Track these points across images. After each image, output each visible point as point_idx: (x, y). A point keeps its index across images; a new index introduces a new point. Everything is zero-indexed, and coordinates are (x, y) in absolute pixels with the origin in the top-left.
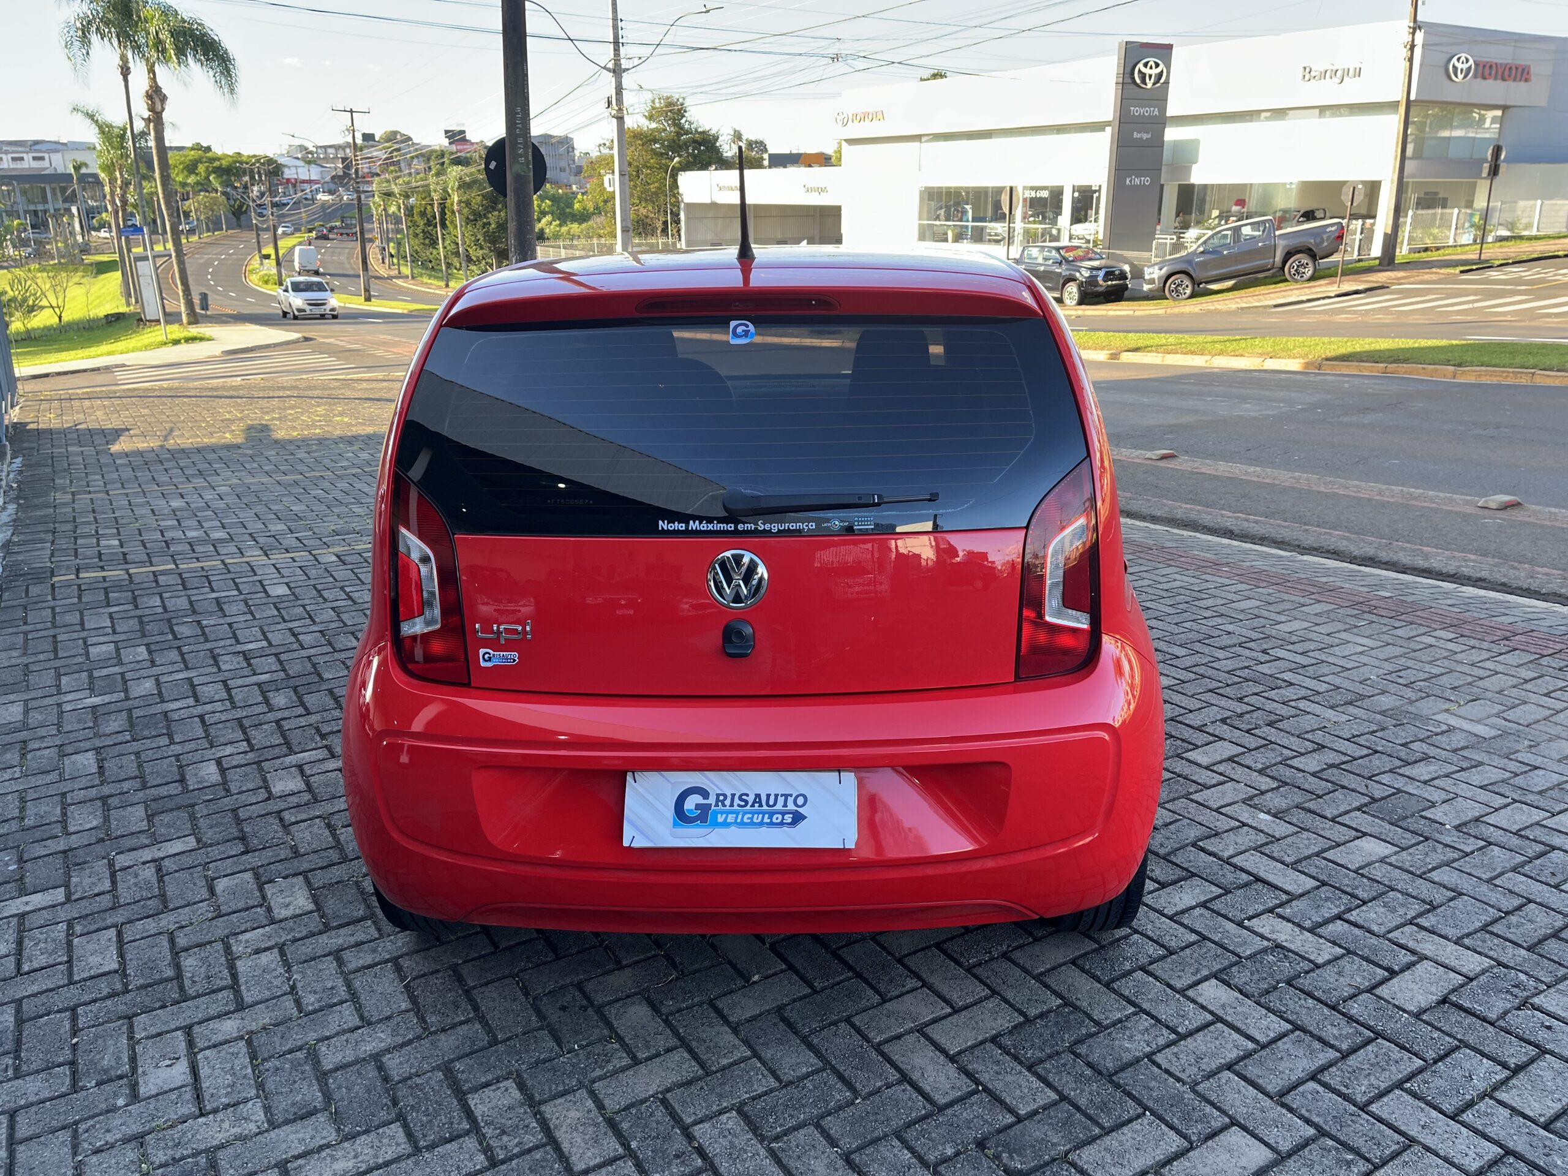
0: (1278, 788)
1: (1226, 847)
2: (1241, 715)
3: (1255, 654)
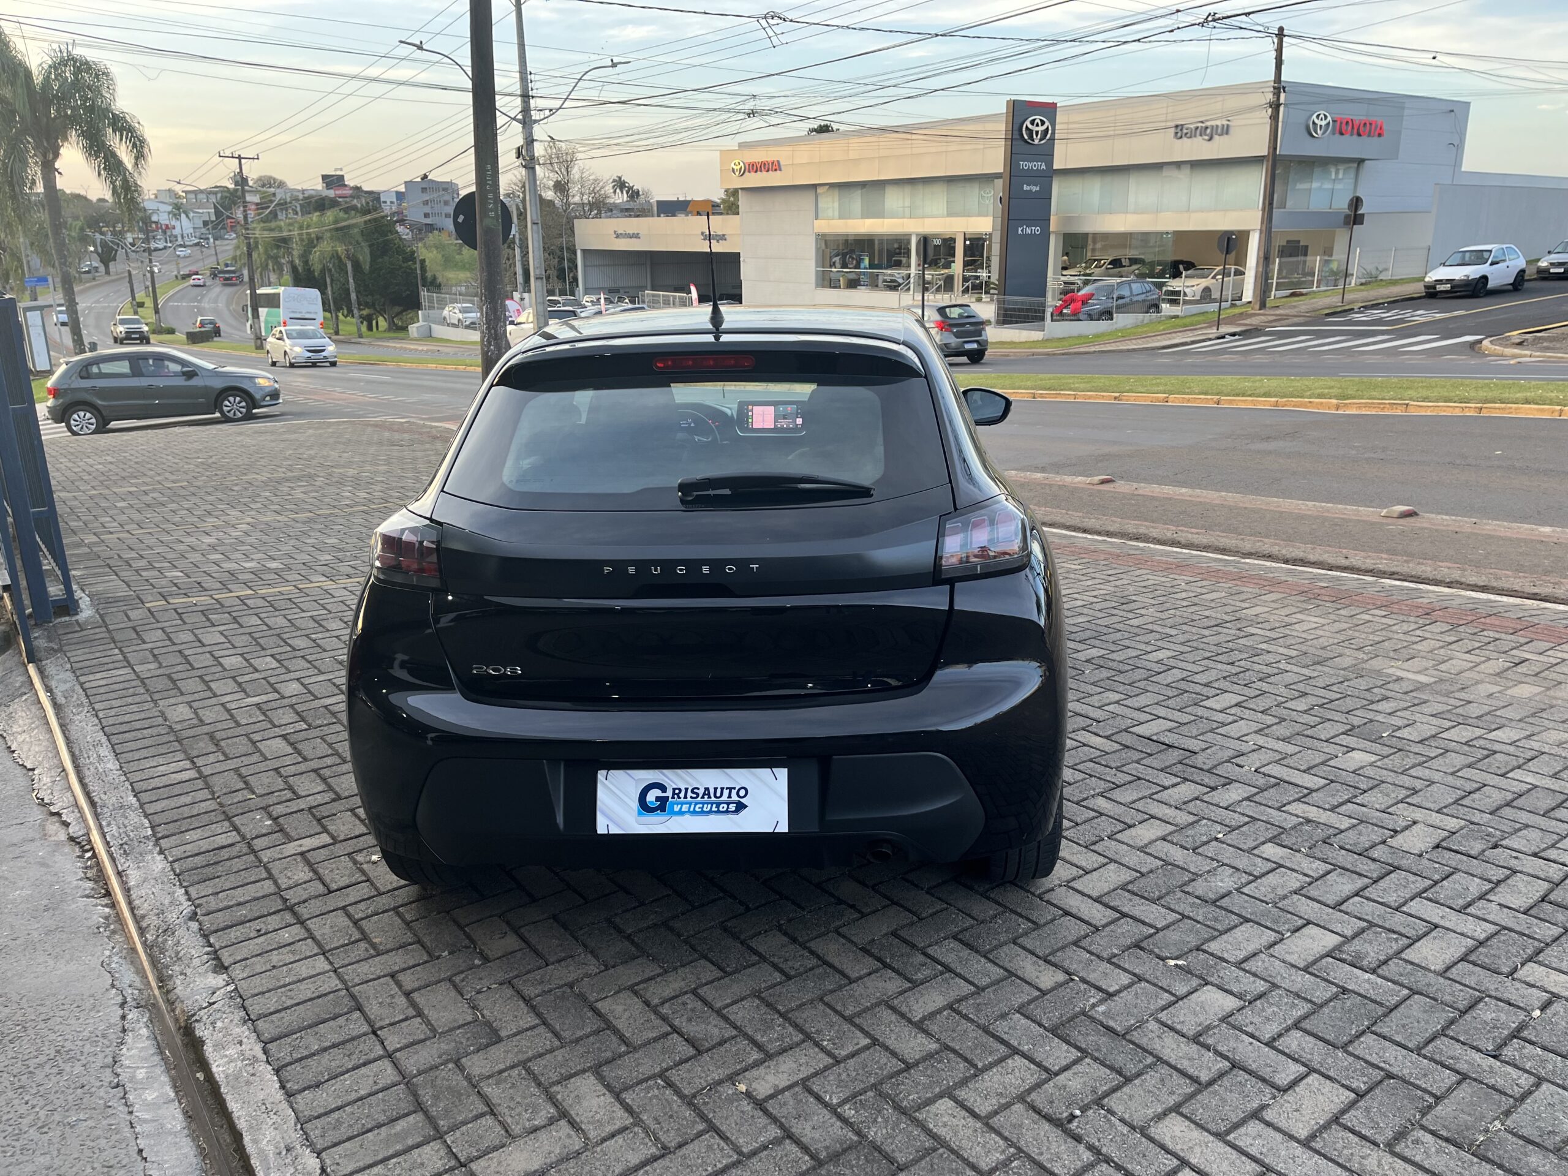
0: (1280, 722)
1: (1254, 761)
2: (1236, 674)
3: (1233, 632)
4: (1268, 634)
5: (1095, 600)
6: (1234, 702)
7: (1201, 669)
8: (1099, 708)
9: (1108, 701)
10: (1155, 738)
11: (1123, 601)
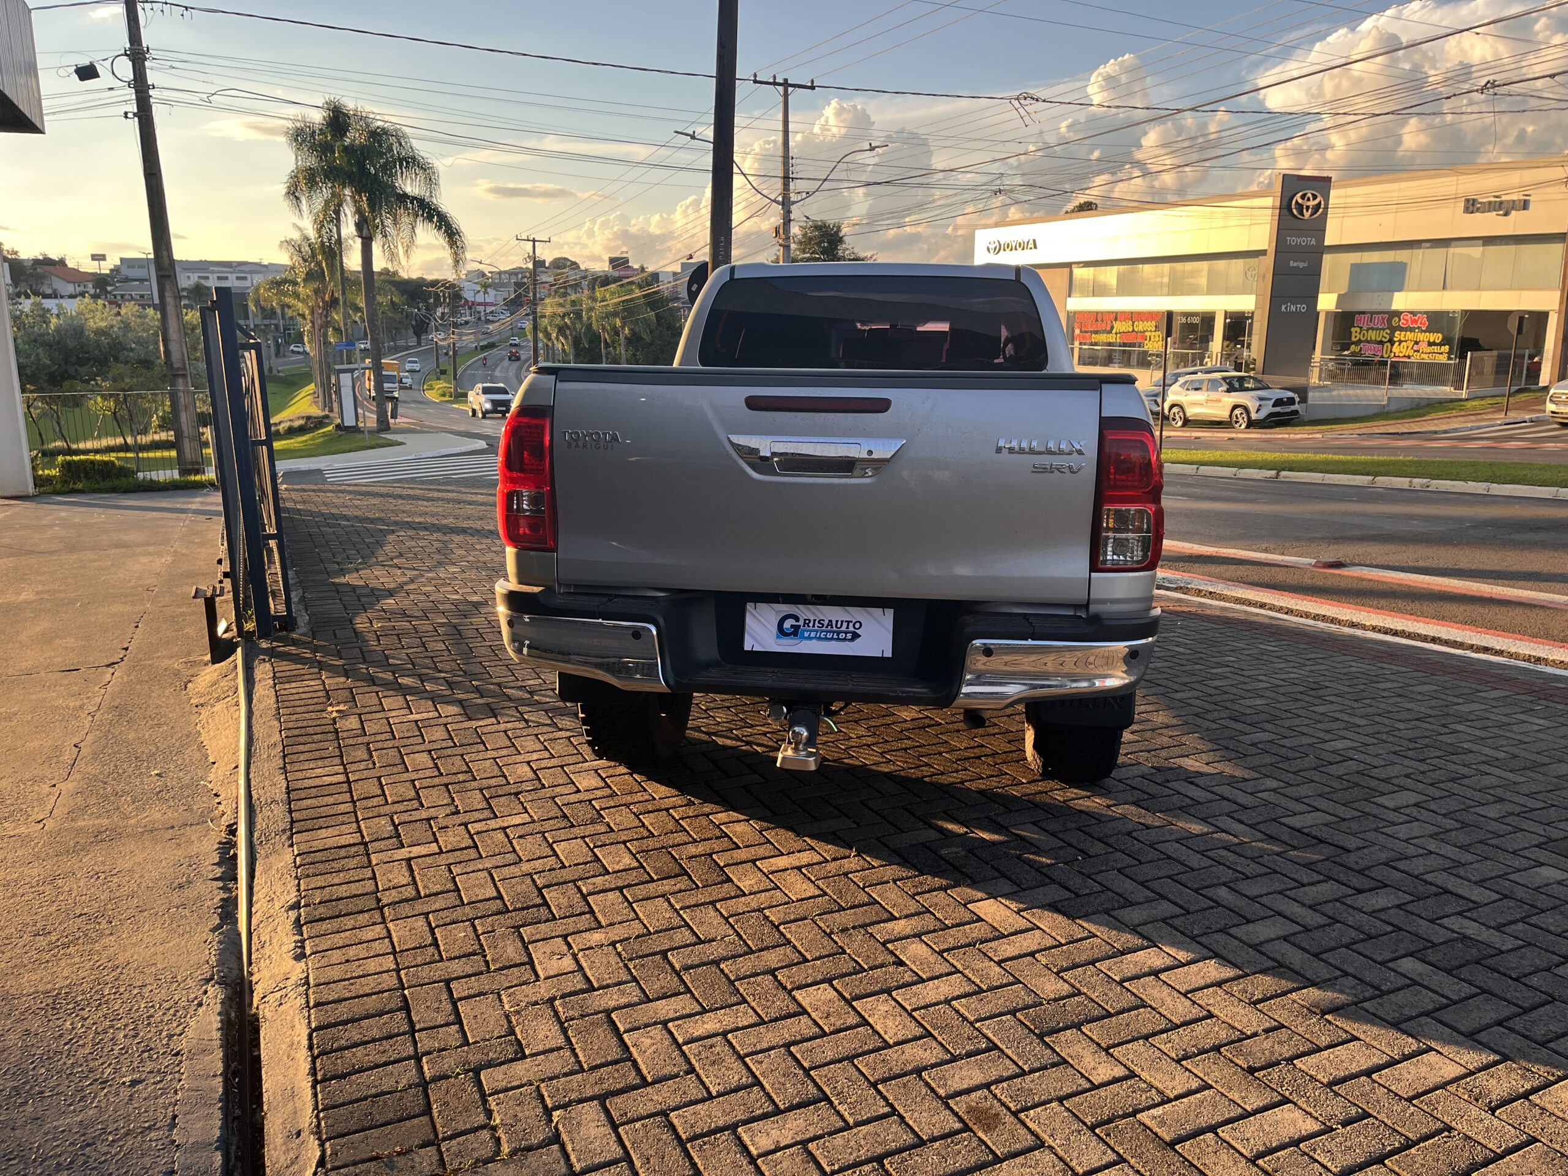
1: (1418, 866)
2: (1423, 773)
4: (1479, 733)
6: (1412, 801)
7: (1383, 763)
10: (1305, 830)
11: (1312, 686)
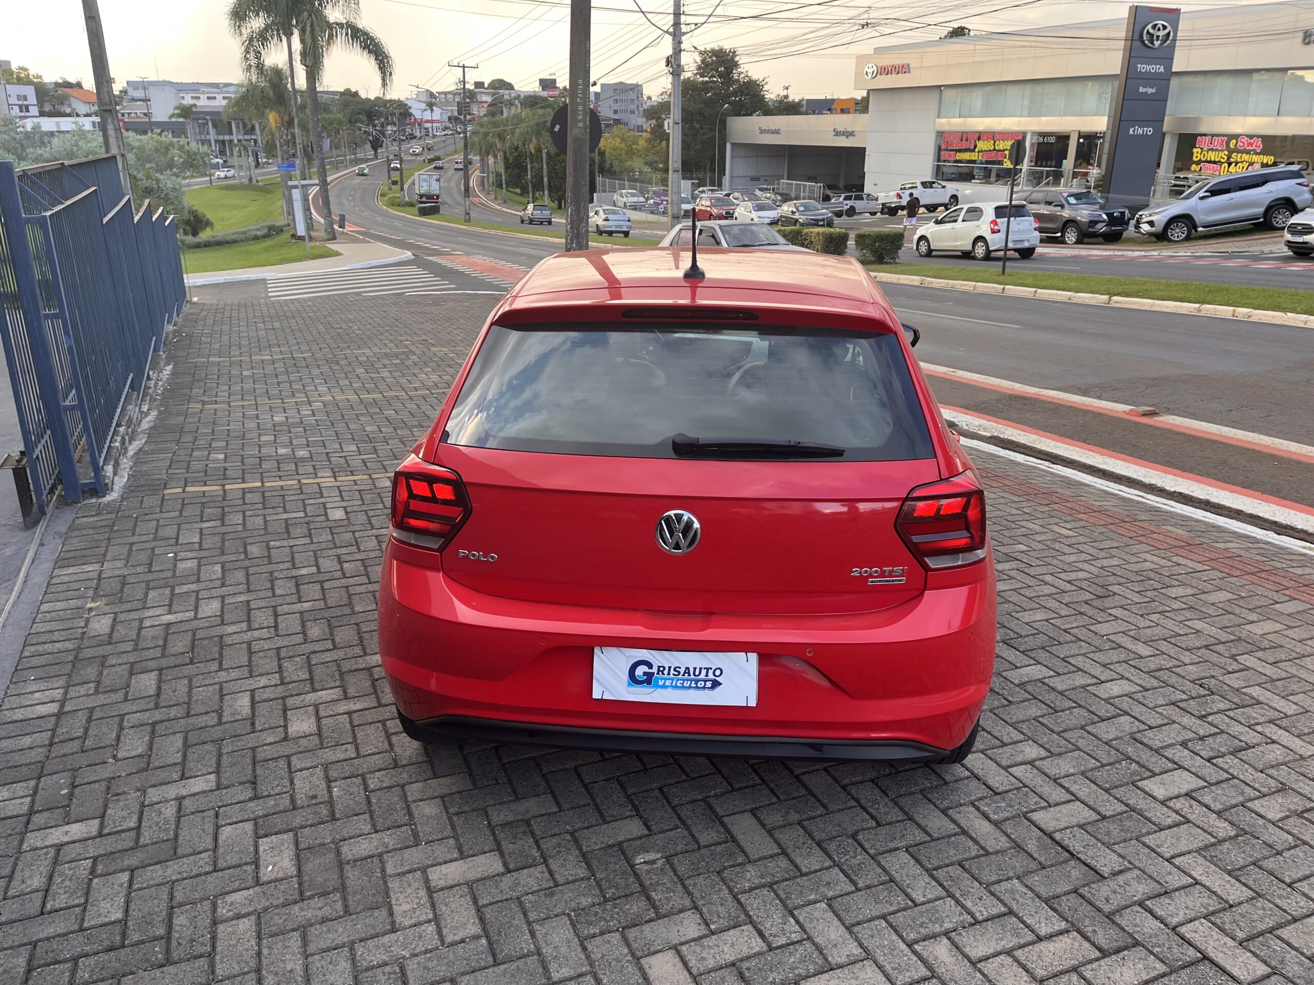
0: (1237, 836)
2: (1202, 738)
3: (1223, 660)
4: (1269, 671)
5: (1068, 587)
6: (1185, 788)
7: (1160, 722)
8: (1006, 768)
9: (1019, 758)
10: (1057, 836)
11: (1100, 591)
